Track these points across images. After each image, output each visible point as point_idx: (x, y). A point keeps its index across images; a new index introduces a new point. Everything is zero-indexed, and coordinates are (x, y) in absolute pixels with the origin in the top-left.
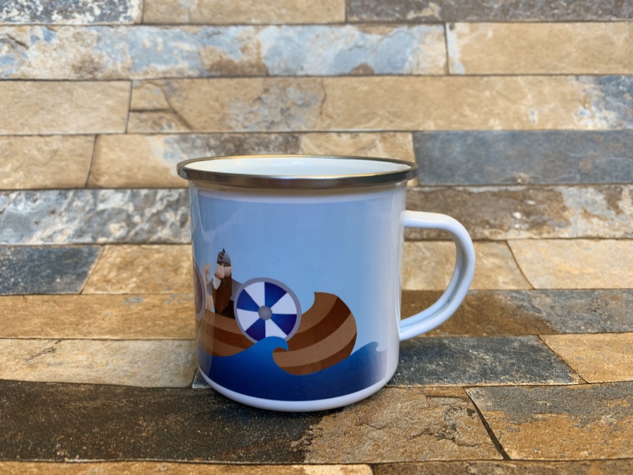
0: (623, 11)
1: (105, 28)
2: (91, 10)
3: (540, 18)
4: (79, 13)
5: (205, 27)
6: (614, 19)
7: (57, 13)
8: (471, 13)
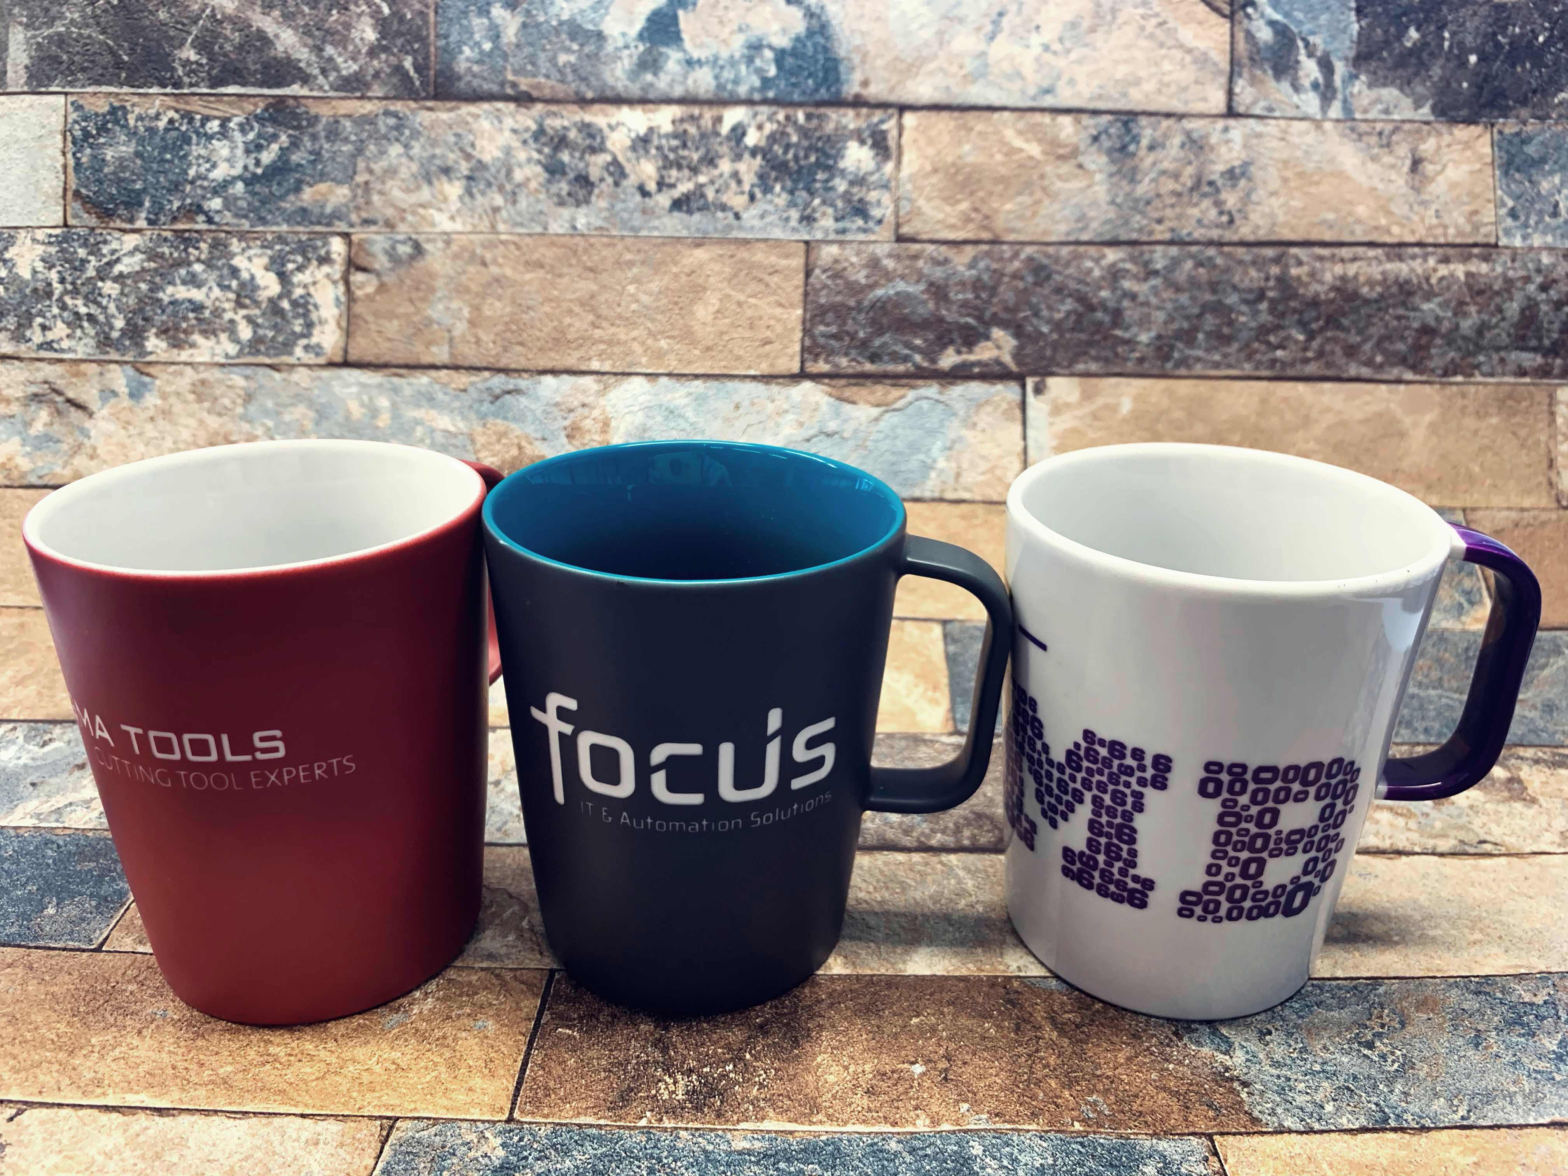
0: (1430, 357)
1: (261, 371)
2: (231, 328)
3: (1243, 369)
4: (204, 333)
5: (486, 374)
6: (1409, 376)
7: (157, 335)
8: (1085, 353)
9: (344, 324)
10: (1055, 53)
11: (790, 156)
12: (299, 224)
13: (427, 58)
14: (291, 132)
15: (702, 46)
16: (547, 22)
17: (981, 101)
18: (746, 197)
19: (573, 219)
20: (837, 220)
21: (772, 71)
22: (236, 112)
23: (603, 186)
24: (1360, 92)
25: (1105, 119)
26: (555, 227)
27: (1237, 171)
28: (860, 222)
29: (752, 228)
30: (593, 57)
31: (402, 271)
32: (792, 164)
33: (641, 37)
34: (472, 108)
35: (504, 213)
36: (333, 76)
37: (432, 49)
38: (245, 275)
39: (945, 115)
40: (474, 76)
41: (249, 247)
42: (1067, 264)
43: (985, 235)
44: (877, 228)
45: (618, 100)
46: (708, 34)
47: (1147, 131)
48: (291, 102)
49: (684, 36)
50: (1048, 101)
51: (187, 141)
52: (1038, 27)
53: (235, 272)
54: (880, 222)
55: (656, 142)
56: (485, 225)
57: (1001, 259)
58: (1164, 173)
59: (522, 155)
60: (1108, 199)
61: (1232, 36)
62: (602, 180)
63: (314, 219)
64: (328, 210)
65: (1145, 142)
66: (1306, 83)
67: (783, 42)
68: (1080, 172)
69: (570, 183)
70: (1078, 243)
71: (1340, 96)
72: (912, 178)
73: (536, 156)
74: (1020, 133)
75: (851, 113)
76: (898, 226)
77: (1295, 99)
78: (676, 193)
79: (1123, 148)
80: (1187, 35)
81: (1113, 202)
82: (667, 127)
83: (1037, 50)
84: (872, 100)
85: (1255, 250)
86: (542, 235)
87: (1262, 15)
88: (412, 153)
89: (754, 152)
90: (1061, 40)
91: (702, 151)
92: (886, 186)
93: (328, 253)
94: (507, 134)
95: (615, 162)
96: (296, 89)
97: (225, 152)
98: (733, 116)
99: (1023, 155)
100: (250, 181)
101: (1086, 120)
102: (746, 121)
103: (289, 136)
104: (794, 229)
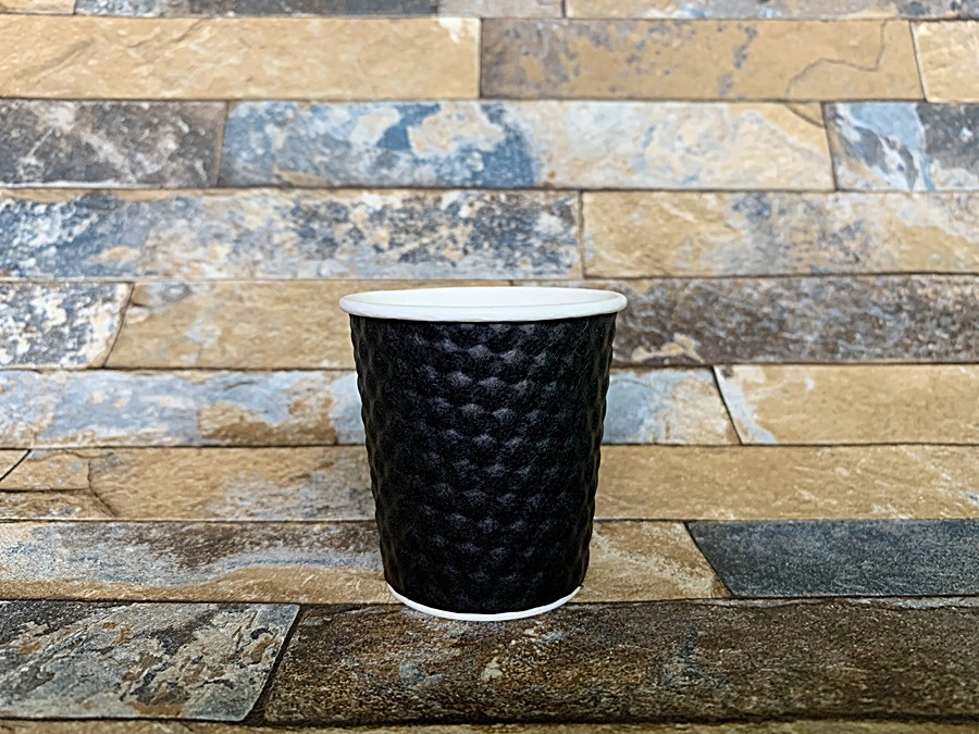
1: (24, 373)
8: (762, 349)
9: (111, 342)
10: (695, 154)
11: (495, 224)
12: (94, 275)
13: (213, 159)
14: (101, 212)
15: (425, 150)
16: (308, 136)
17: (642, 186)
18: (460, 253)
19: (319, 268)
20: (535, 265)
21: (480, 167)
22: (59, 198)
23: (345, 245)
24: (936, 172)
25: (741, 196)
26: (302, 274)
27: (853, 227)
28: (554, 267)
29: (465, 273)
30: (341, 158)
31: (170, 306)
32: (497, 230)
33: (379, 144)
34: (244, 193)
35: (262, 266)
36: (140, 174)
37: (218, 156)
38: (39, 311)
39: (615, 194)
40: (249, 171)
41: (48, 292)
42: (730, 291)
43: (657, 273)
44: (568, 271)
45: (360, 187)
46: (429, 141)
47: (775, 202)
48: (105, 192)
49: (413, 144)
50: (694, 185)
51: (17, 219)
52: (680, 138)
53: (31, 309)
54: (569, 266)
55: (389, 214)
56: (245, 274)
57: (673, 288)
58: (796, 229)
59: (281, 225)
60: (754, 246)
61: (829, 139)
62: (344, 241)
63: (107, 272)
64: (120, 266)
65: (775, 209)
66: (893, 167)
67: (489, 148)
68: (727, 230)
69: (318, 243)
70: (735, 276)
71: (920, 174)
72: (593, 237)
73: (292, 225)
74: (675, 206)
75: (542, 194)
76: (584, 269)
77: (886, 178)
78: (404, 250)
79: (759, 213)
80: (793, 139)
81: (759, 248)
82: (398, 205)
83: (682, 152)
84: (557, 186)
85: (884, 278)
86: (292, 280)
87: (849, 123)
88: (194, 225)
89: (467, 221)
90: (698, 145)
91: (425, 222)
92: (573, 243)
93: (113, 296)
94: (271, 210)
95: (356, 229)
96: (110, 183)
97: (46, 227)
98: (450, 197)
99: (680, 220)
100: (60, 247)
101: (727, 196)
102: (460, 201)
103: (99, 216)
104: (500, 272)
